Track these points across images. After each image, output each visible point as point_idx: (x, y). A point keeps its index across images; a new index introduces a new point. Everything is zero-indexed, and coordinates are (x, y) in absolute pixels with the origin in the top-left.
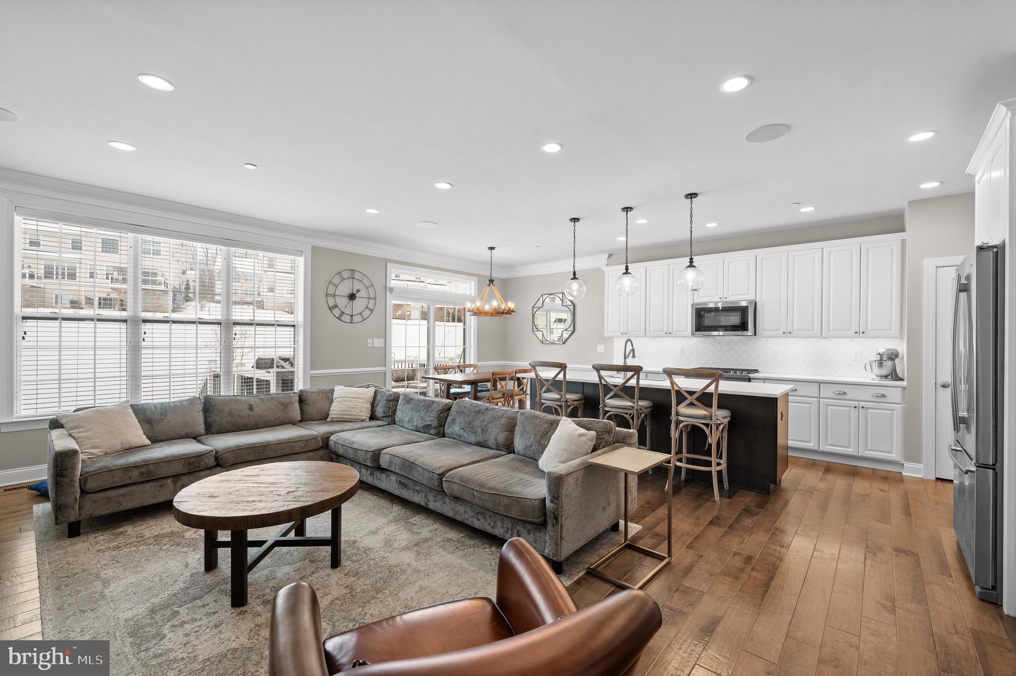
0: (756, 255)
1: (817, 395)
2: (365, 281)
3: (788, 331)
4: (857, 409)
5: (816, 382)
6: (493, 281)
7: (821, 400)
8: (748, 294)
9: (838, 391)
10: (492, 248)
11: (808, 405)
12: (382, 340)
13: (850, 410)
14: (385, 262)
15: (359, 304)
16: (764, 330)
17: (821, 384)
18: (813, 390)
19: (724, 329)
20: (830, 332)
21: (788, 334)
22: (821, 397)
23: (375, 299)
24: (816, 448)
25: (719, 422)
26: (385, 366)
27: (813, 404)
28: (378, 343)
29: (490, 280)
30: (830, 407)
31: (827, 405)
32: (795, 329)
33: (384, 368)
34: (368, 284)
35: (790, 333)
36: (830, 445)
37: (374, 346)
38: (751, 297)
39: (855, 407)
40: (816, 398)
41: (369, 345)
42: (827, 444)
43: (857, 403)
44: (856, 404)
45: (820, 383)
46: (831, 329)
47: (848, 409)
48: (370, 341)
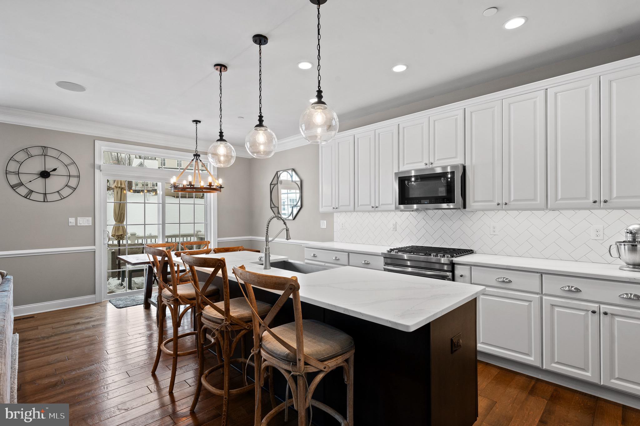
0: (465, 109)
1: (538, 290)
2: (63, 158)
3: (504, 202)
4: (596, 316)
5: (537, 272)
6: (199, 156)
7: (544, 297)
8: (455, 157)
9: (569, 286)
10: (197, 122)
11: (526, 304)
12: (90, 219)
13: (586, 317)
14: (94, 139)
15: (54, 183)
16: (475, 202)
17: (544, 275)
18: (533, 282)
19: (428, 201)
20: (556, 202)
21: (503, 206)
22: (544, 293)
23: (79, 177)
24: (538, 364)
25: (311, 370)
26: (95, 245)
27: (532, 303)
28: (84, 221)
29: (194, 155)
30: (557, 309)
31: (552, 305)
32: (512, 199)
33: (93, 247)
34: (67, 161)
35: (506, 204)
36: (558, 363)
37: (78, 225)
38: (459, 161)
39: (594, 312)
40: (537, 294)
41: (70, 224)
42: (553, 361)
43: (597, 305)
44: (595, 306)
45: (542, 273)
46: (559, 197)
47: (583, 313)
48: (72, 220)
